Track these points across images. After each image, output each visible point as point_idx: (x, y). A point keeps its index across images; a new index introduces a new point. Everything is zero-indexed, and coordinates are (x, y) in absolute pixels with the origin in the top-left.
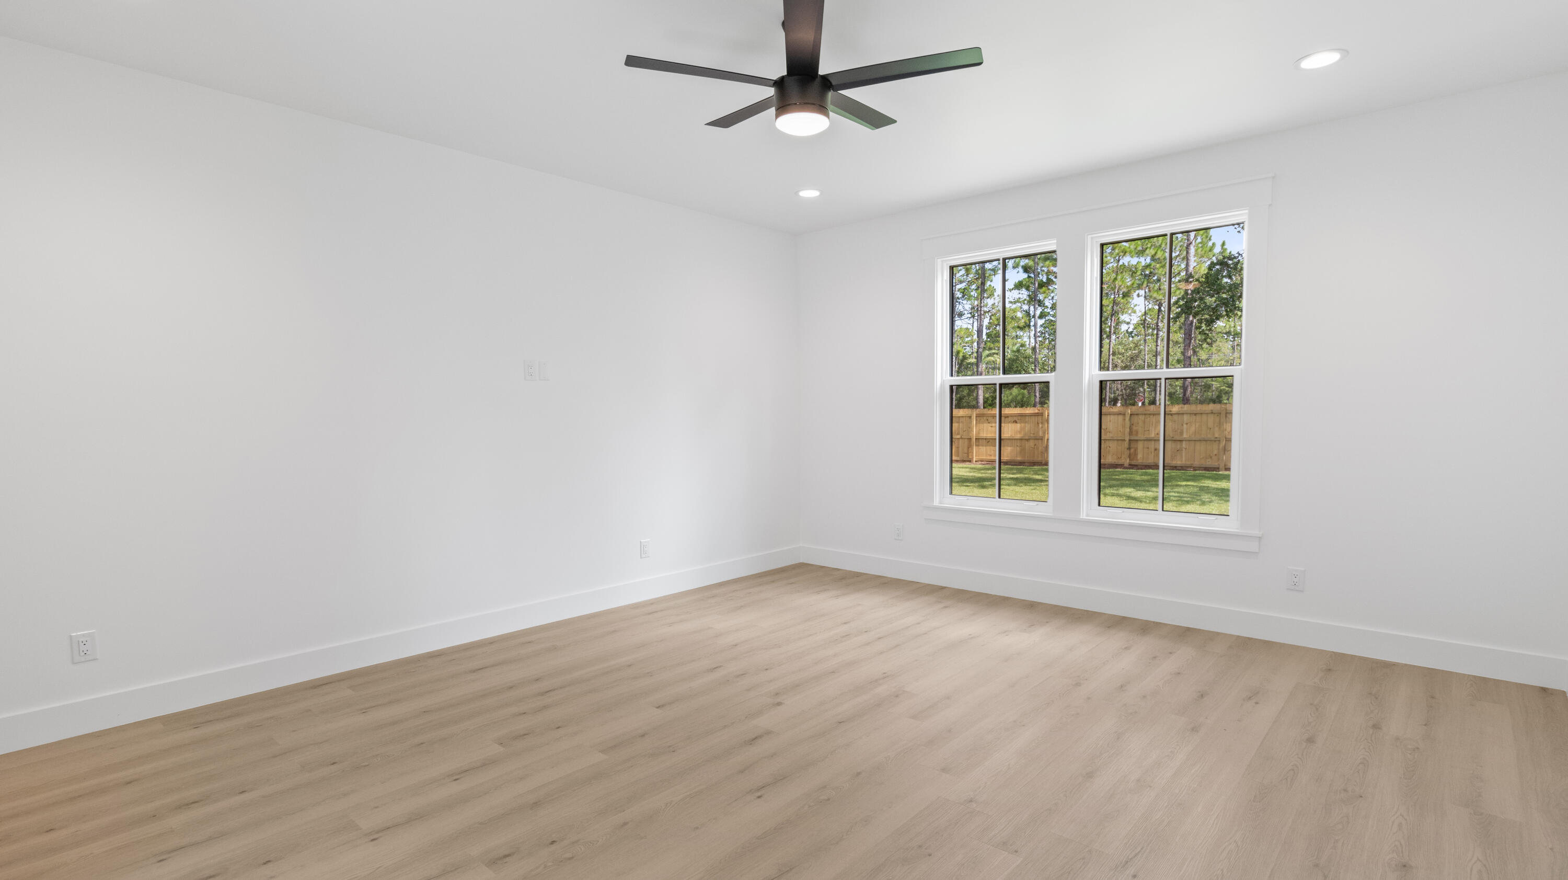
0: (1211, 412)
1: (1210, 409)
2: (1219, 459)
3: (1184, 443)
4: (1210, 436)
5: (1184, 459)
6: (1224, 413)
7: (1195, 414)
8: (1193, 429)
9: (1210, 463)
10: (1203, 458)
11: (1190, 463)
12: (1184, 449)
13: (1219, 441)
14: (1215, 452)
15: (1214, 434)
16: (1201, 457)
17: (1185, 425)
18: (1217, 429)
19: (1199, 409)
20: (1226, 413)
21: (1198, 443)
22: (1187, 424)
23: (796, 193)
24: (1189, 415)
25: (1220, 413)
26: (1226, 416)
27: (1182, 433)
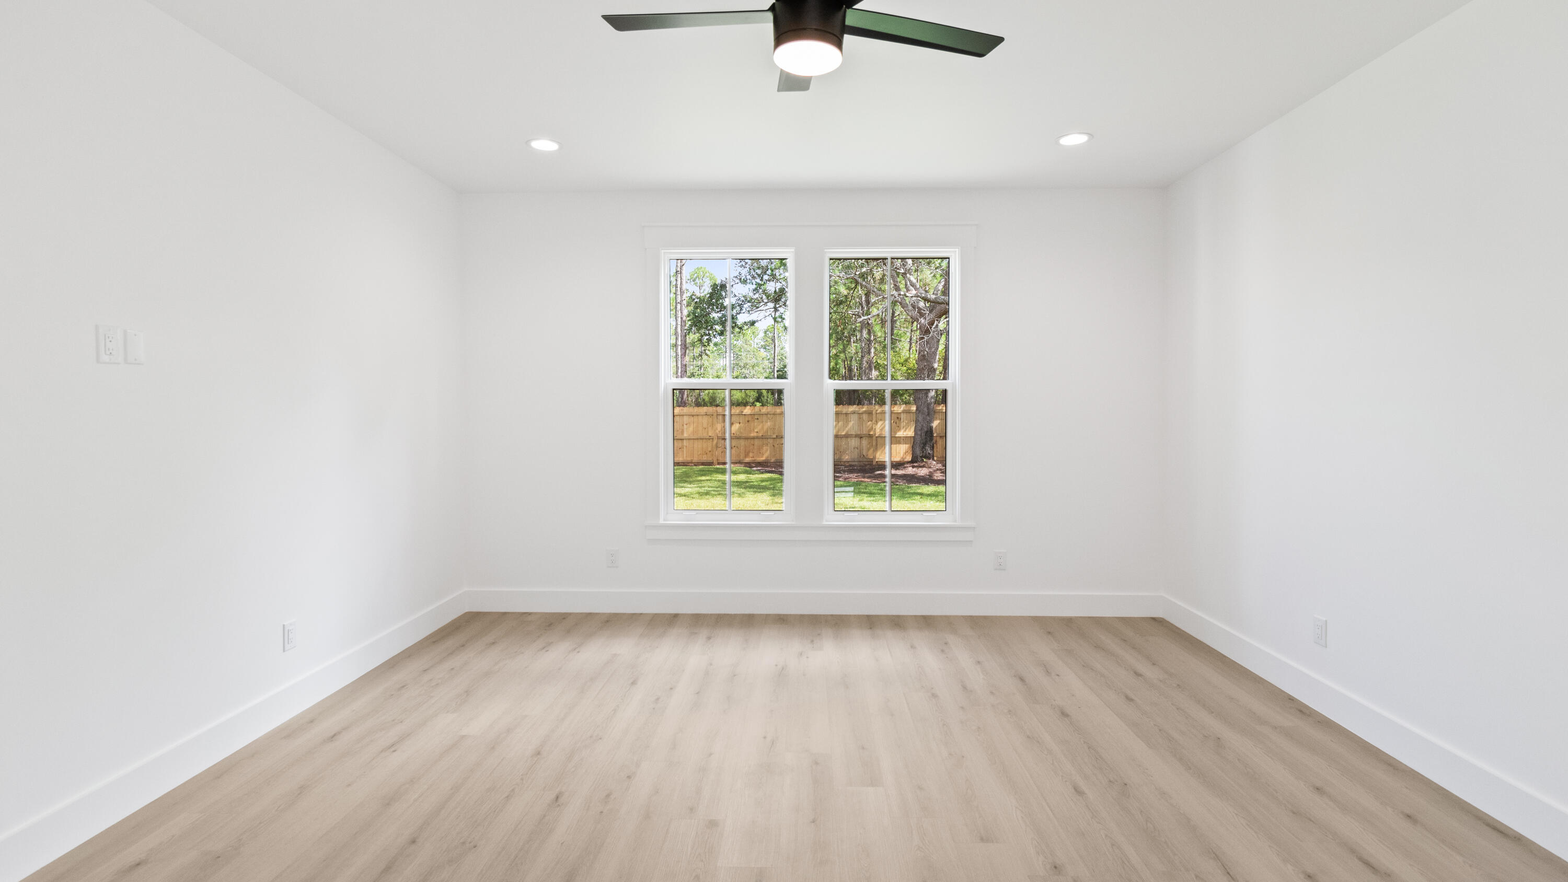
0: (705, 414)
1: (705, 411)
2: (712, 455)
3: (685, 441)
4: (705, 435)
5: (685, 455)
6: (715, 414)
7: (693, 416)
8: (691, 429)
9: (706, 458)
10: (700, 454)
11: (690, 459)
12: (685, 447)
13: (713, 439)
14: (710, 449)
15: (708, 433)
16: (699, 453)
17: (685, 426)
18: (710, 428)
19: (696, 411)
20: (717, 415)
21: (696, 441)
22: (686, 424)
23: (528, 142)
24: (688, 416)
25: (713, 415)
26: (717, 418)
27: (682, 432)
